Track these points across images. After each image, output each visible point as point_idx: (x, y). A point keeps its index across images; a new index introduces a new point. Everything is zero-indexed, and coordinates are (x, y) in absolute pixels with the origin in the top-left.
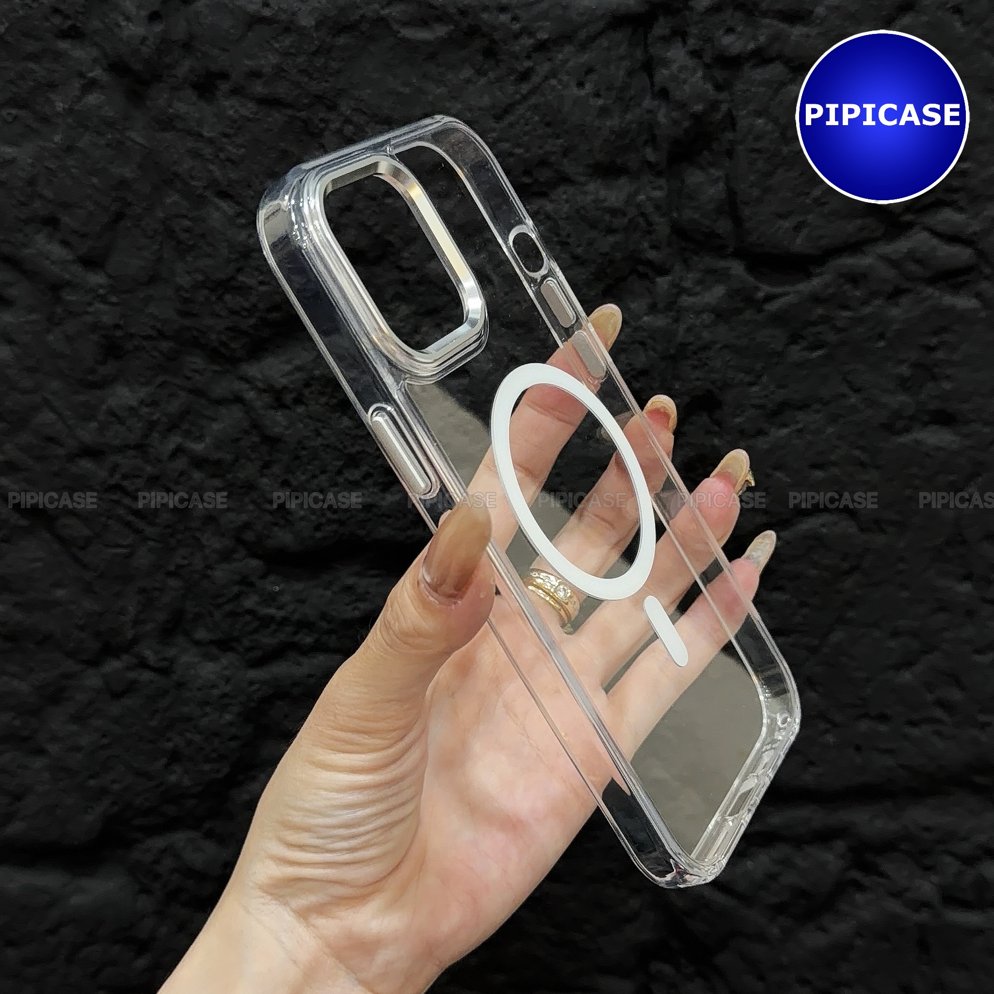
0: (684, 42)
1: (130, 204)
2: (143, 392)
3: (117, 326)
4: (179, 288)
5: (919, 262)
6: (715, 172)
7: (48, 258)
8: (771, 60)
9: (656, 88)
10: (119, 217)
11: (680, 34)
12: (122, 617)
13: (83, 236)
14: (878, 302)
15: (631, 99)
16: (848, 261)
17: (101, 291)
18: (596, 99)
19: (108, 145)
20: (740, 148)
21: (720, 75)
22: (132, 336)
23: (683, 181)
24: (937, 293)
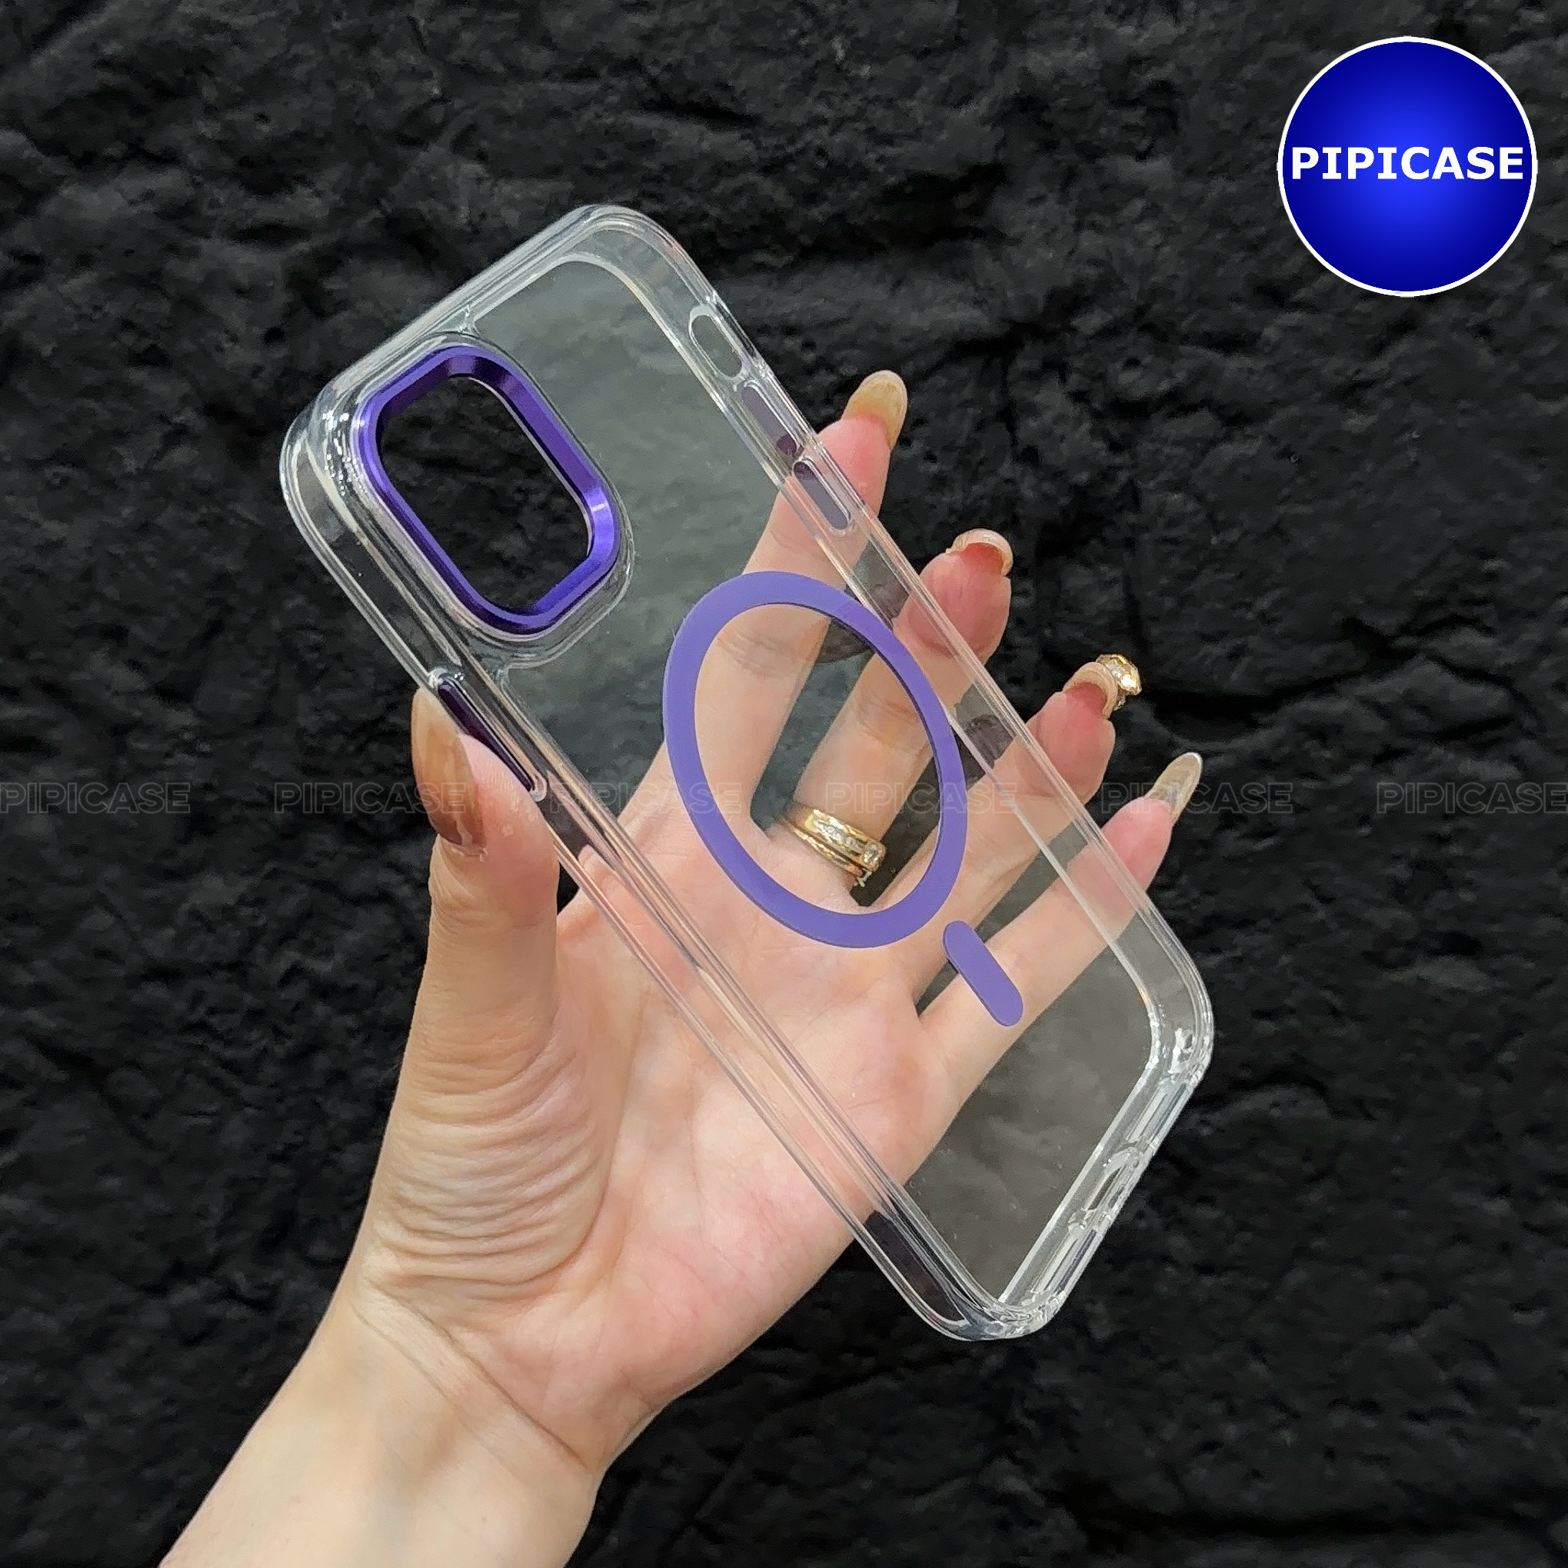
0: (1063, 379)
1: (230, 610)
2: (243, 886)
3: (208, 787)
4: (301, 732)
5: (1422, 709)
6: (1108, 571)
7: (108, 687)
8: (1193, 408)
9: (1020, 448)
10: (215, 628)
11: (1057, 367)
12: (202, 1223)
13: (163, 655)
14: (1359, 768)
15: (981, 463)
16: (1311, 706)
17: (187, 736)
18: (928, 463)
19: (202, 523)
20: (1146, 536)
21: (1116, 428)
22: (229, 802)
23: (1059, 583)
24: (1451, 756)
